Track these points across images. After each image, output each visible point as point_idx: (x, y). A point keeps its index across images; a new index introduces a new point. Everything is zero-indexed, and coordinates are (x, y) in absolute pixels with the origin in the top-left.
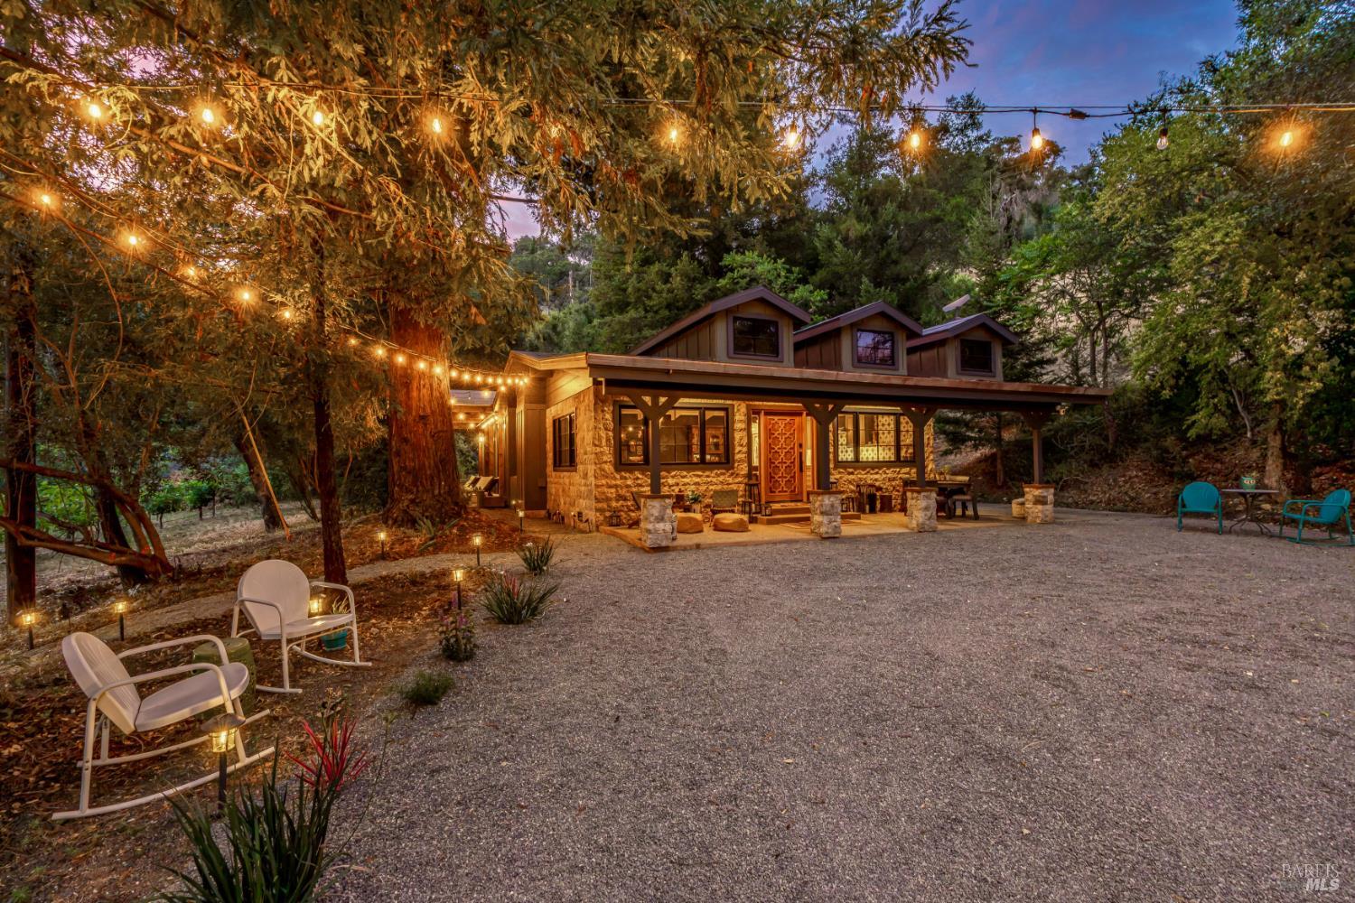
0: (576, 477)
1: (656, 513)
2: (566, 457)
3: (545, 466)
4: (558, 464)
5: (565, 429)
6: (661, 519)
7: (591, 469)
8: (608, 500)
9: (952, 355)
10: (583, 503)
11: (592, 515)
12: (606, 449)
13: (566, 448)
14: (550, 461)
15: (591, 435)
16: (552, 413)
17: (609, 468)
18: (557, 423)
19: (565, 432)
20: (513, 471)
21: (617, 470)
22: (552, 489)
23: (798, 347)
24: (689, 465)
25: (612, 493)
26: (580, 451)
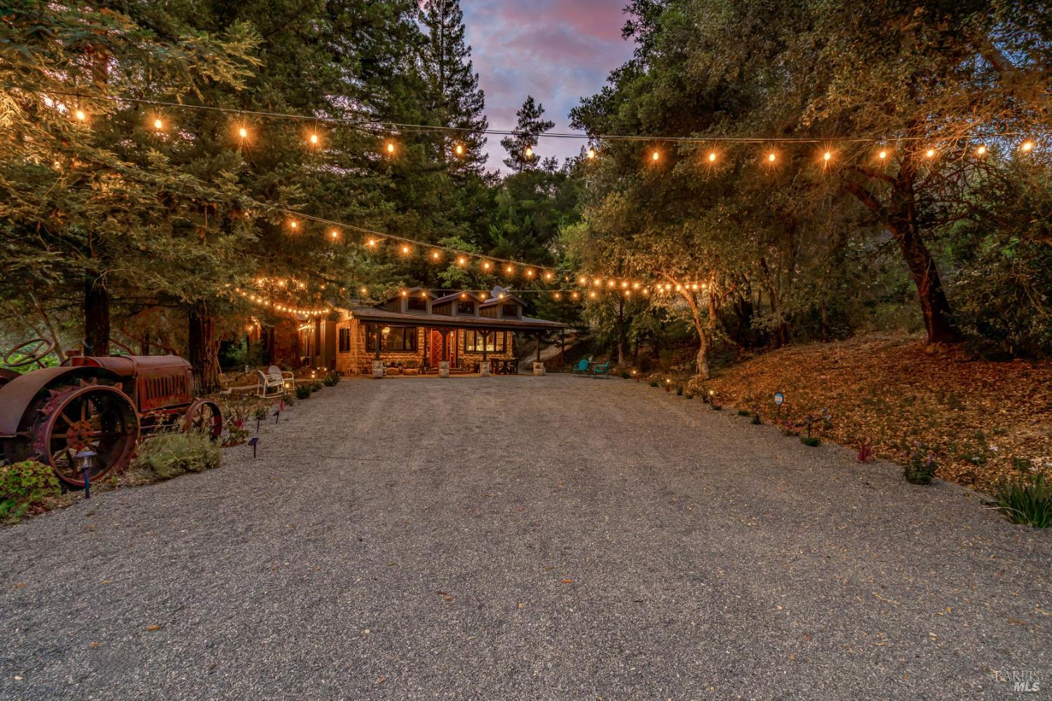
0: (350, 355)
1: (377, 365)
2: (345, 346)
3: (335, 350)
4: (341, 350)
5: (345, 334)
6: (379, 367)
7: (356, 351)
8: (362, 364)
9: (499, 311)
10: (352, 365)
11: (356, 370)
12: (362, 343)
13: (346, 342)
14: (338, 348)
15: (357, 338)
16: (339, 326)
17: (363, 351)
18: (342, 331)
19: (346, 335)
20: (318, 353)
21: (367, 351)
22: (338, 361)
23: (434, 307)
24: (398, 351)
25: (364, 361)
26: (351, 343)
